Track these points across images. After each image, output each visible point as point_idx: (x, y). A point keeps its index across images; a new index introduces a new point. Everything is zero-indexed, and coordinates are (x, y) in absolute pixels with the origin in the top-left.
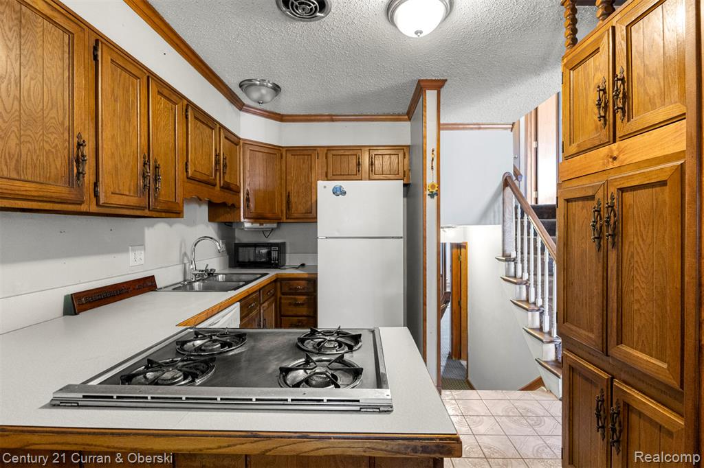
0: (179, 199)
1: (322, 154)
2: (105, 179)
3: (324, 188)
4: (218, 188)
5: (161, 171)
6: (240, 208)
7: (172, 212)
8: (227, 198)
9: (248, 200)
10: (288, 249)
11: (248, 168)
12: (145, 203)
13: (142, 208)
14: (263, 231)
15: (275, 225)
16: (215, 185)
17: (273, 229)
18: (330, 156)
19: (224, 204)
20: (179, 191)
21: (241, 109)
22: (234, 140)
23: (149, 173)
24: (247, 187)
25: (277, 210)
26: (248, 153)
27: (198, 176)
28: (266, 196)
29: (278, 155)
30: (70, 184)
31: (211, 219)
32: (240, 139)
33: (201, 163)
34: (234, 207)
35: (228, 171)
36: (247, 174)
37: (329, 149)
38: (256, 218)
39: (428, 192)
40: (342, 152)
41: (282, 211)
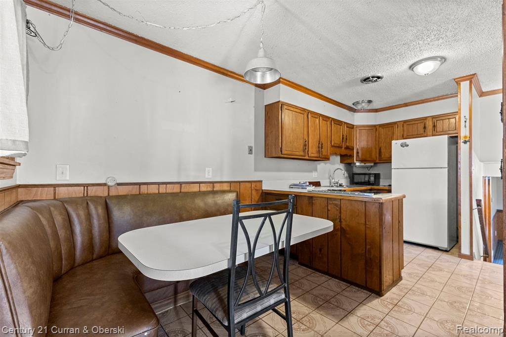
0: (329, 154)
1: (401, 125)
2: (310, 150)
3: (396, 144)
4: (343, 148)
5: (323, 145)
6: (354, 156)
7: (326, 159)
8: (348, 152)
9: (358, 153)
10: (382, 176)
11: (358, 138)
12: (318, 156)
13: (318, 157)
14: (367, 167)
15: (372, 164)
16: (342, 147)
17: (372, 167)
18: (405, 125)
19: (346, 155)
20: (329, 151)
21: (354, 112)
22: (351, 127)
23: (320, 146)
24: (358, 147)
26: (358, 131)
27: (335, 145)
28: (367, 150)
29: (375, 130)
30: (303, 151)
31: (341, 162)
32: (354, 125)
33: (337, 140)
34: (351, 156)
35: (348, 141)
36: (358, 141)
37: (405, 122)
38: (362, 161)
39: (462, 141)
40: (413, 122)
41: (376, 157)
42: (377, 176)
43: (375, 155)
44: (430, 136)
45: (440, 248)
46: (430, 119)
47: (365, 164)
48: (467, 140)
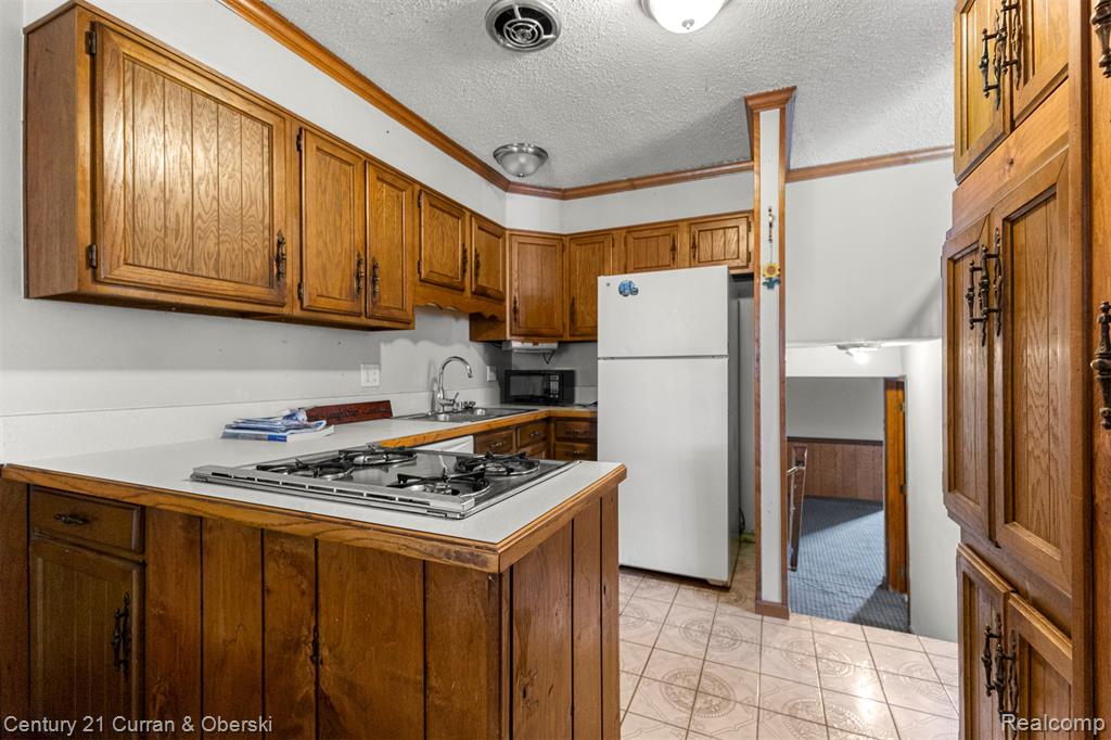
1: (619, 238)
3: (607, 287)
4: (468, 293)
5: (382, 271)
6: (505, 322)
8: (486, 308)
9: (515, 311)
10: (578, 380)
11: (515, 267)
12: (359, 308)
13: (356, 315)
14: (541, 354)
15: (556, 346)
16: (463, 290)
17: (553, 352)
18: (630, 240)
19: (481, 317)
21: (506, 189)
22: (493, 231)
23: (367, 272)
24: (515, 293)
25: (557, 323)
26: (516, 247)
27: (436, 278)
28: (541, 305)
29: (559, 247)
30: (271, 284)
31: (474, 337)
33: (441, 262)
34: (497, 321)
35: (481, 271)
36: (516, 276)
37: (630, 230)
38: (528, 335)
39: (763, 280)
40: (647, 233)
41: (564, 325)
42: (567, 379)
43: (560, 320)
44: (684, 267)
45: (711, 582)
46: (684, 226)
47: (536, 344)
48: (774, 276)
